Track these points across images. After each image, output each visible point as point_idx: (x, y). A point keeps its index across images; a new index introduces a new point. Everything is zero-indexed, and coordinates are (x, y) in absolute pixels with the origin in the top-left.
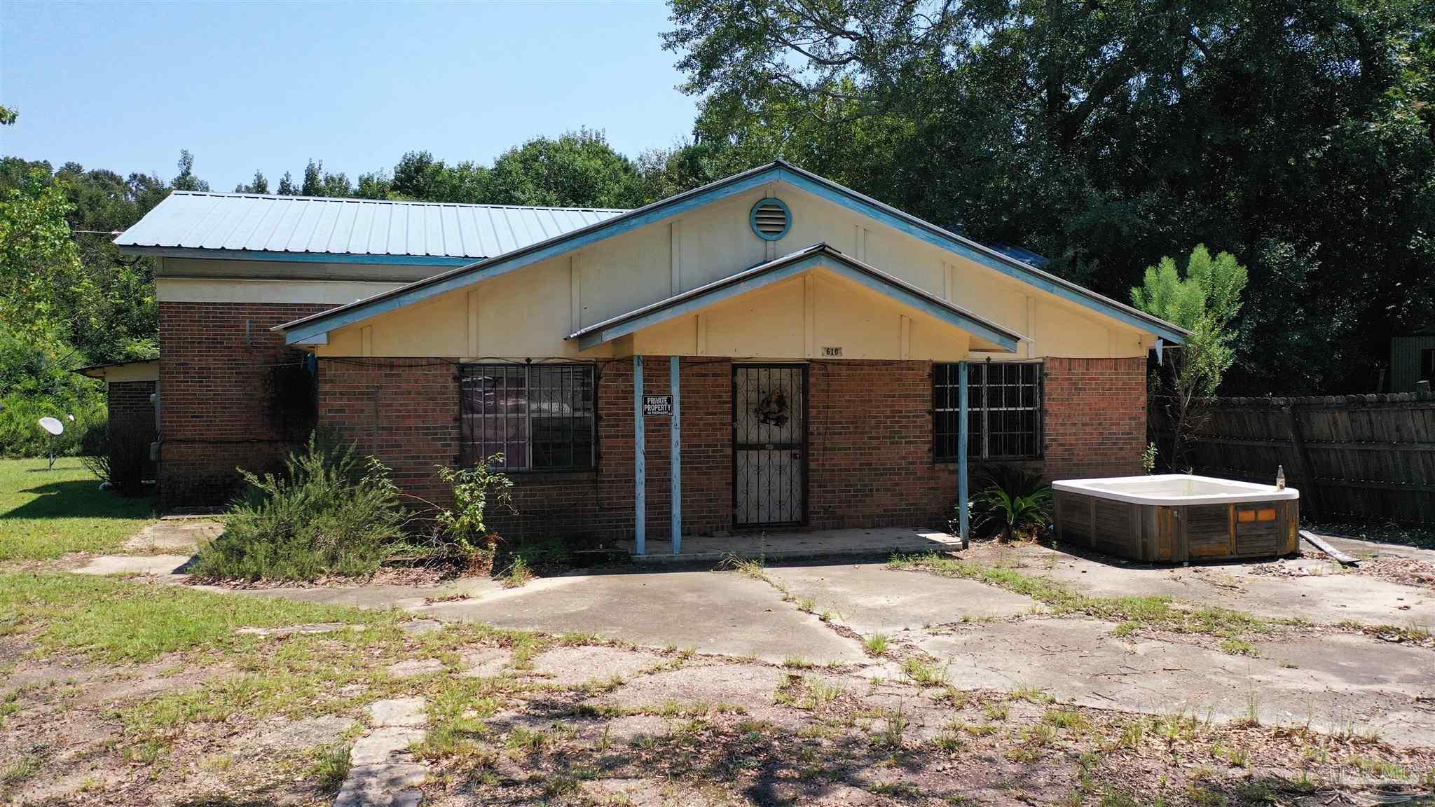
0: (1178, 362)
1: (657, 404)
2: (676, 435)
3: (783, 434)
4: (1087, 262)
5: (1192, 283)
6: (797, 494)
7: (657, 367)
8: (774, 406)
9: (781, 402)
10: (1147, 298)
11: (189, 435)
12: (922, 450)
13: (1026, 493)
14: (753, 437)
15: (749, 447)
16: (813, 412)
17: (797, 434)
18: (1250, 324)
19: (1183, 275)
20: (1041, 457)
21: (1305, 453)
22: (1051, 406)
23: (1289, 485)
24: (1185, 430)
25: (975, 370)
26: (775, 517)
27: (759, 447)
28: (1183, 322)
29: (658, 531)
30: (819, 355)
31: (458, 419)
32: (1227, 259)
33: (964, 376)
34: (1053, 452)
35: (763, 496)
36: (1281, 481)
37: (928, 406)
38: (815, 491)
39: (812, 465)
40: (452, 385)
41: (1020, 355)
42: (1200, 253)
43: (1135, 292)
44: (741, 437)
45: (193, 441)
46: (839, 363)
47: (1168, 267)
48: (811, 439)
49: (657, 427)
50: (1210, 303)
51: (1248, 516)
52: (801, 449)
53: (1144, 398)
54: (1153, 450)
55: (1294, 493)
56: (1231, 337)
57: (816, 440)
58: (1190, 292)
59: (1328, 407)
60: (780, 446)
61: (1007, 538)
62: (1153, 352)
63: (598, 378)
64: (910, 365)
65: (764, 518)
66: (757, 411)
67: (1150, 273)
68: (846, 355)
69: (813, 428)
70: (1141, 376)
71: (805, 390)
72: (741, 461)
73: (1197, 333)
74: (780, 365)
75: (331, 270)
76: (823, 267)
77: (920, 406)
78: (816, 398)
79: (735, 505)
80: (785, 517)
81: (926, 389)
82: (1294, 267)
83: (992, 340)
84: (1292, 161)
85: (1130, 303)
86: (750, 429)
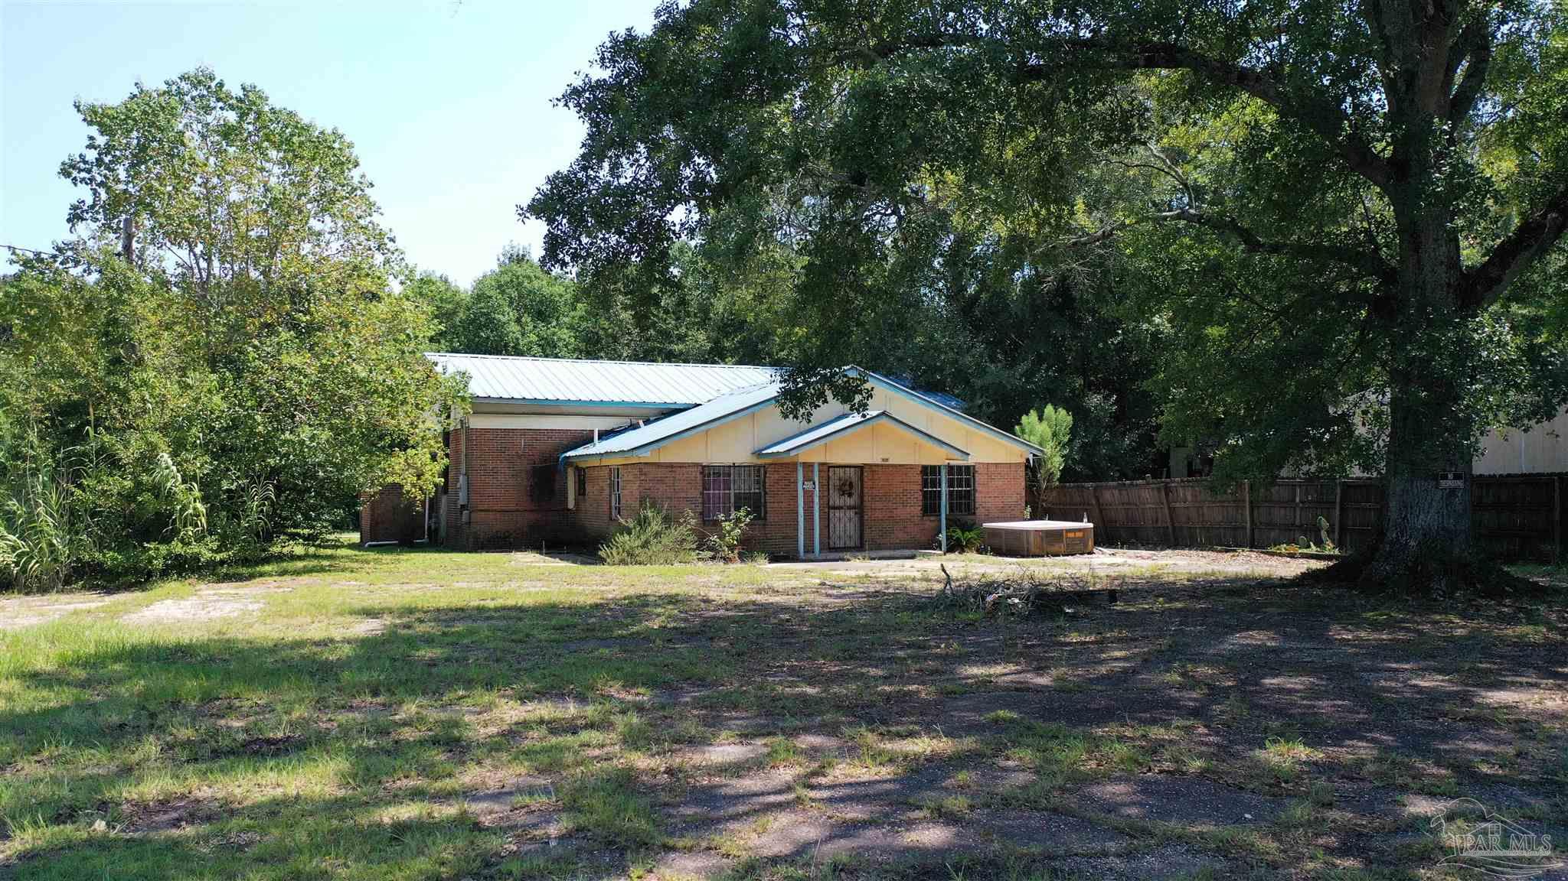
0: (1040, 465)
1: (809, 485)
2: (816, 500)
3: (850, 501)
4: (989, 406)
5: (1045, 424)
6: (858, 532)
7: (809, 467)
8: (847, 488)
9: (851, 484)
10: (1023, 431)
11: (486, 507)
12: (917, 510)
13: (970, 530)
14: (837, 503)
15: (835, 508)
16: (866, 490)
17: (858, 502)
18: (1078, 443)
19: (1041, 419)
20: (974, 513)
21: (1101, 511)
22: (978, 488)
23: (1089, 521)
24: (1043, 501)
25: (950, 469)
26: (848, 544)
27: (840, 508)
28: (1041, 444)
29: (809, 549)
30: (879, 462)
31: (702, 494)
32: (1062, 412)
33: (944, 472)
34: (980, 511)
35: (842, 534)
36: (1085, 520)
37: (920, 487)
38: (867, 531)
39: (866, 517)
40: (699, 477)
41: (970, 461)
42: (1049, 409)
43: (1017, 428)
44: (831, 503)
45: (488, 511)
46: (889, 465)
47: (1033, 415)
48: (865, 504)
49: (808, 495)
50: (1055, 435)
51: (1071, 535)
52: (860, 509)
53: (1023, 484)
54: (1029, 509)
55: (1091, 525)
56: (1065, 452)
57: (866, 504)
58: (1043, 429)
59: (1110, 488)
60: (850, 508)
61: (962, 551)
62: (1028, 460)
63: (765, 473)
64: (911, 467)
65: (842, 545)
66: (840, 489)
67: (1024, 418)
68: (890, 462)
69: (866, 498)
70: (1022, 472)
71: (862, 480)
72: (831, 515)
73: (1048, 450)
74: (850, 467)
75: (564, 409)
76: (884, 420)
77: (916, 488)
78: (867, 484)
79: (829, 538)
80: (852, 544)
81: (919, 478)
82: (1103, 409)
83: (958, 455)
84: (1101, 345)
85: (1015, 434)
86: (836, 499)
